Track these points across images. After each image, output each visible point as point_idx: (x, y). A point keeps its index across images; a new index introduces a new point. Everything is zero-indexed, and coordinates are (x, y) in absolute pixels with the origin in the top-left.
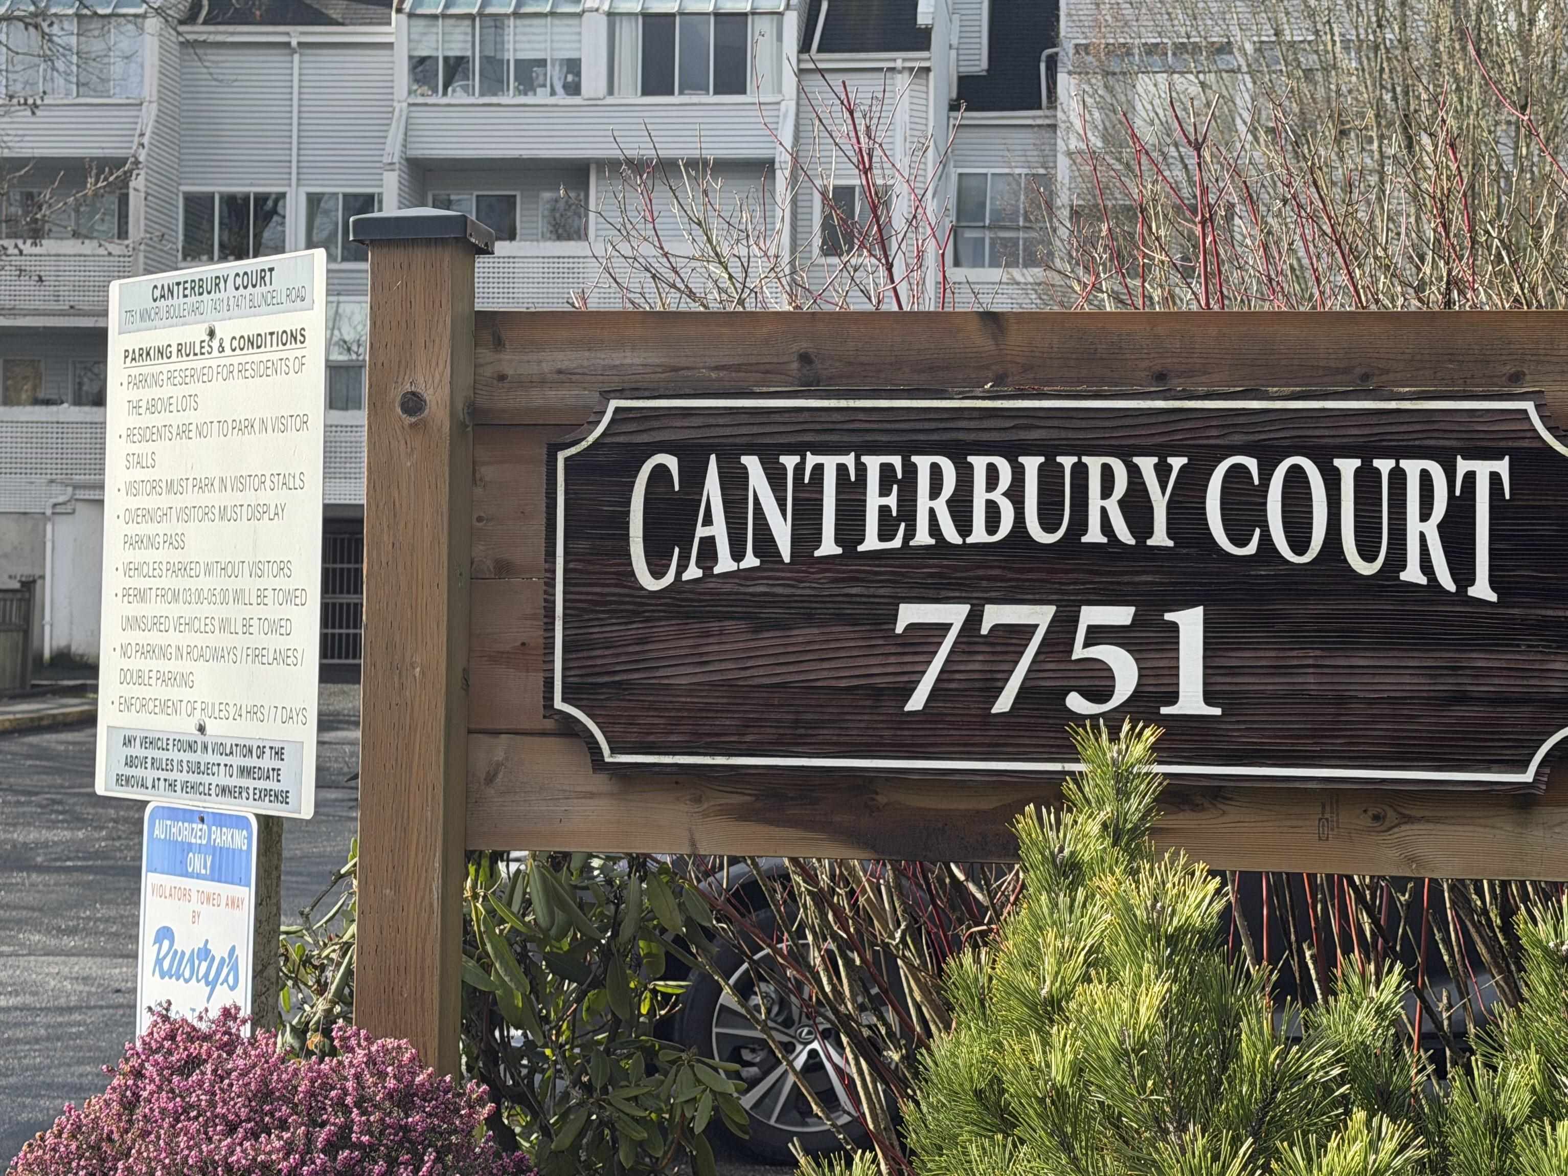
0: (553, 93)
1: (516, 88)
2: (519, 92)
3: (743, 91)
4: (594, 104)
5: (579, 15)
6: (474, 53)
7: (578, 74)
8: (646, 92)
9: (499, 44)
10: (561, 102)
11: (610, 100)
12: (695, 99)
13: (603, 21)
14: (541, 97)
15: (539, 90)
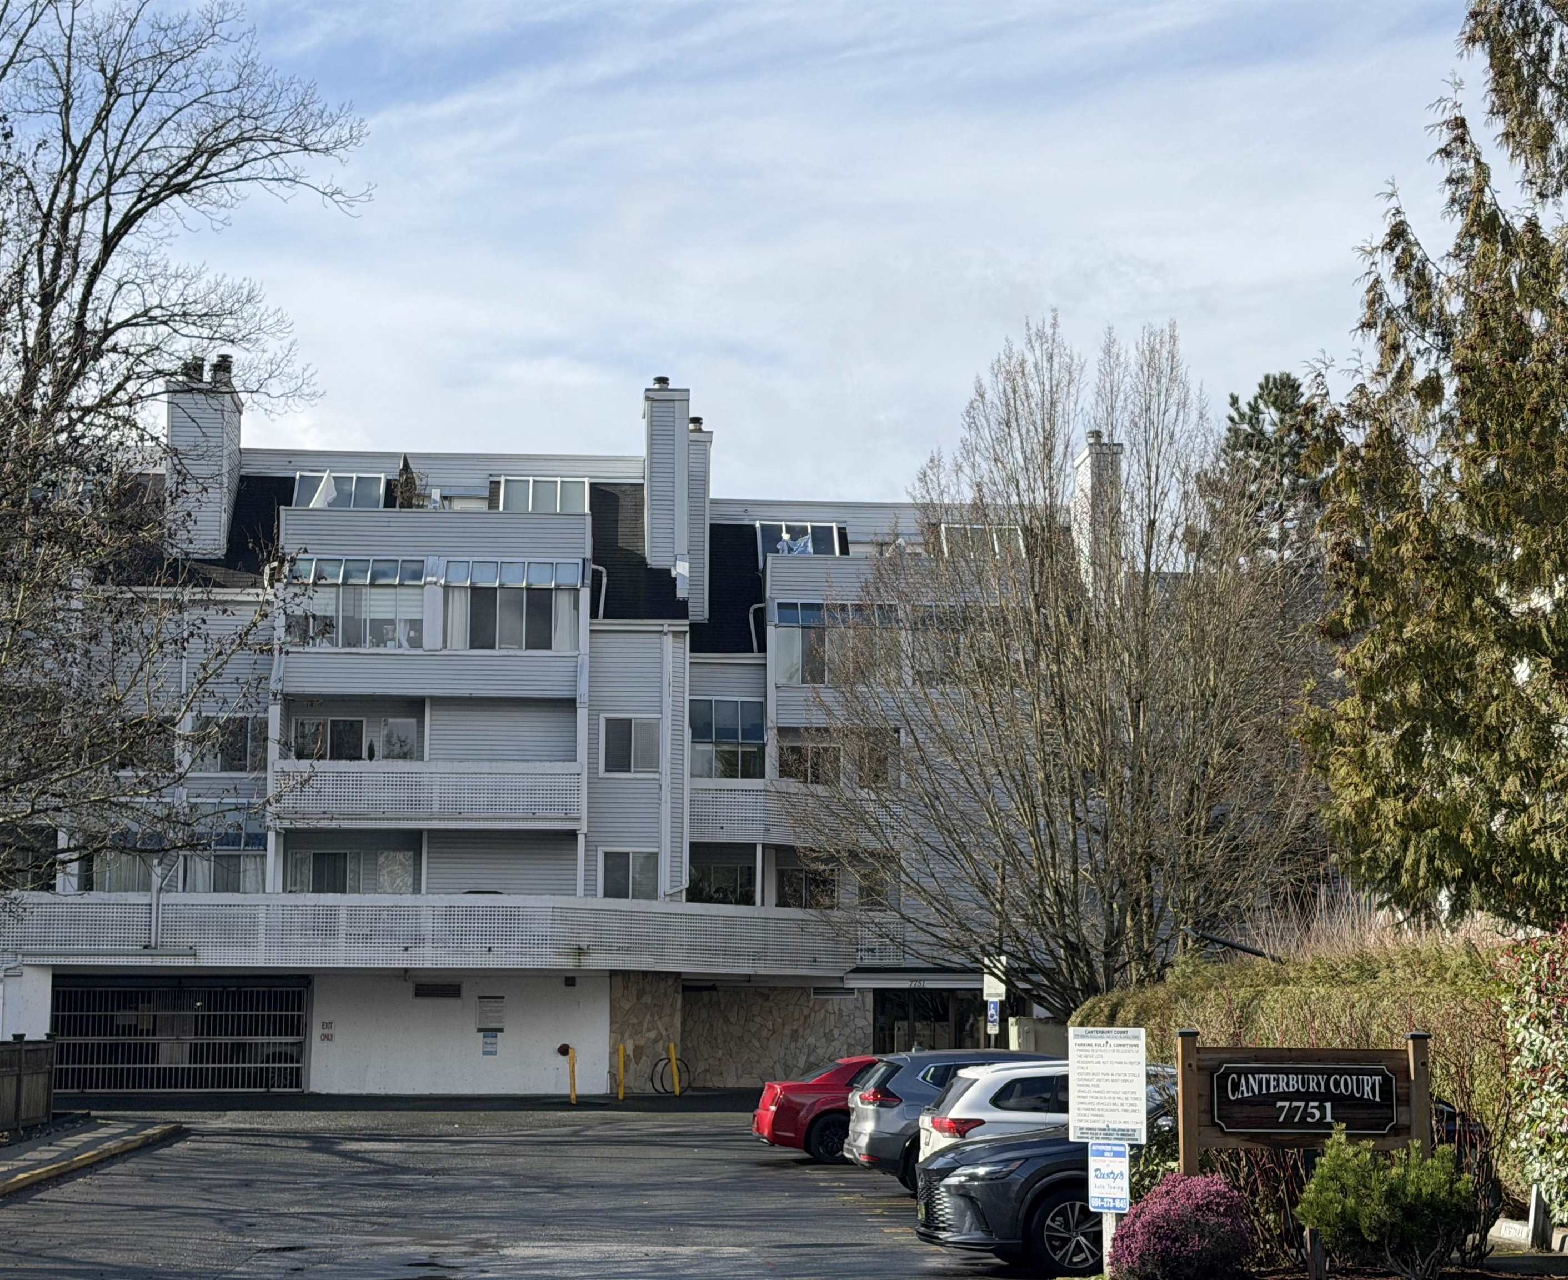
0: (400, 646)
1: (371, 641)
2: (374, 645)
3: (549, 647)
4: (433, 653)
5: (422, 587)
6: (337, 611)
7: (420, 631)
8: (472, 647)
9: (357, 606)
10: (407, 652)
11: (444, 652)
12: (511, 653)
13: (440, 591)
14: (390, 649)
15: (388, 643)
